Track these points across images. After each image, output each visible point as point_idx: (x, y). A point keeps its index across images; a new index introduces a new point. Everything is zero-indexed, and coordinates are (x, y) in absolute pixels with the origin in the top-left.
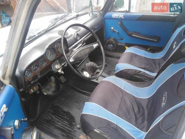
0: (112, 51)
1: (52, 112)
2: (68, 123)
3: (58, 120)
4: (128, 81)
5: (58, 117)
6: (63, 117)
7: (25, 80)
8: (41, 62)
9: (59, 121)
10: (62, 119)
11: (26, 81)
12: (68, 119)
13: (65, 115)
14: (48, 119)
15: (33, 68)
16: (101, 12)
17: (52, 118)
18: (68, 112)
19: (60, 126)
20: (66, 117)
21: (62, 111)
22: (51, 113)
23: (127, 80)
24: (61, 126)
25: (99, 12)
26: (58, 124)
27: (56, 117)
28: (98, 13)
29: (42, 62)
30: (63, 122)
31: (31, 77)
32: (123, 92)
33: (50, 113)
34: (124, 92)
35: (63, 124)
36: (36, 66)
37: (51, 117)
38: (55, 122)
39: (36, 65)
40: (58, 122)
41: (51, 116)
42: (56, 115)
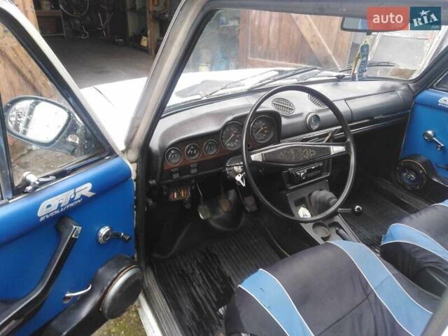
0: (409, 191)
1: (200, 261)
2: (216, 300)
3: (201, 282)
4: (401, 275)
5: (204, 277)
6: (215, 282)
7: (165, 165)
8: (207, 144)
9: (203, 286)
10: (209, 285)
11: (165, 168)
12: (222, 292)
13: (221, 280)
14: (185, 269)
15: (188, 150)
16: (410, 85)
17: (194, 273)
18: (230, 278)
19: (199, 296)
20: (219, 286)
21: (219, 269)
22: (197, 261)
23: (396, 272)
24: (201, 298)
25: (406, 83)
26: (198, 289)
27: (201, 274)
28: (404, 84)
29: (210, 146)
30: (209, 293)
31: (177, 165)
32: (367, 296)
33: (195, 262)
34: (371, 297)
35: (205, 296)
36: (196, 148)
37: (193, 270)
38: (194, 284)
39: (196, 146)
40: (199, 286)
41: (194, 267)
42: (204, 271)
